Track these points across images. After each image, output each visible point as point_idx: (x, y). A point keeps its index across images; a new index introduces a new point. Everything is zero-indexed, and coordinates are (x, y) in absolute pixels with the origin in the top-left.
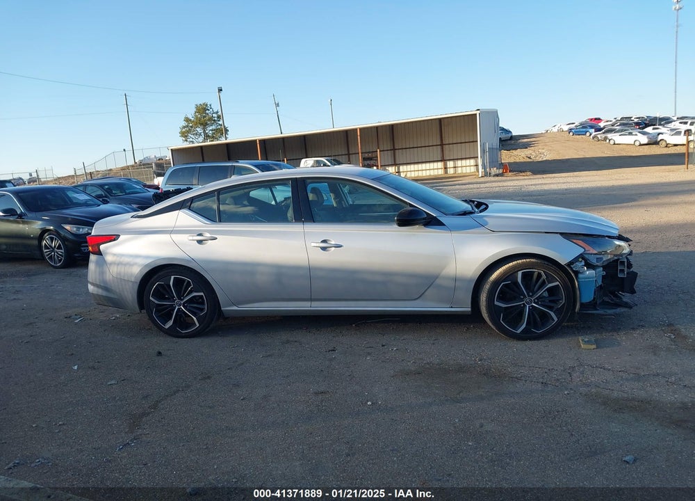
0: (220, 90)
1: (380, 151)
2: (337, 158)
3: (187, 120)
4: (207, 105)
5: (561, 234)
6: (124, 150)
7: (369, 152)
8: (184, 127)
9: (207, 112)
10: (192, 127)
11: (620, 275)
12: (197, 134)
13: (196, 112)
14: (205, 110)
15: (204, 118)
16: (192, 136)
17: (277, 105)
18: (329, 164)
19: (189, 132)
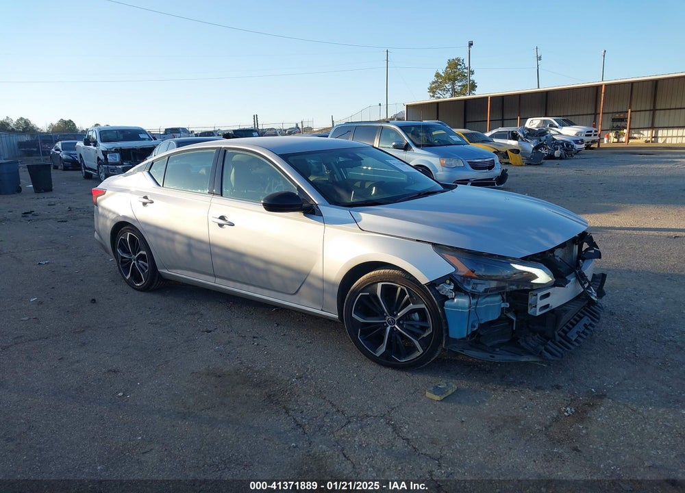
0: (471, 44)
1: (631, 112)
2: (569, 118)
3: (438, 75)
4: (459, 60)
5: (434, 244)
6: (380, 105)
7: (617, 113)
8: (434, 83)
9: (459, 67)
10: (441, 83)
11: (530, 311)
12: (444, 90)
13: (447, 68)
14: (457, 65)
15: (456, 73)
16: (440, 92)
17: (539, 58)
18: (557, 125)
19: (436, 88)
